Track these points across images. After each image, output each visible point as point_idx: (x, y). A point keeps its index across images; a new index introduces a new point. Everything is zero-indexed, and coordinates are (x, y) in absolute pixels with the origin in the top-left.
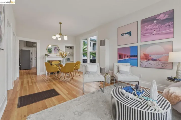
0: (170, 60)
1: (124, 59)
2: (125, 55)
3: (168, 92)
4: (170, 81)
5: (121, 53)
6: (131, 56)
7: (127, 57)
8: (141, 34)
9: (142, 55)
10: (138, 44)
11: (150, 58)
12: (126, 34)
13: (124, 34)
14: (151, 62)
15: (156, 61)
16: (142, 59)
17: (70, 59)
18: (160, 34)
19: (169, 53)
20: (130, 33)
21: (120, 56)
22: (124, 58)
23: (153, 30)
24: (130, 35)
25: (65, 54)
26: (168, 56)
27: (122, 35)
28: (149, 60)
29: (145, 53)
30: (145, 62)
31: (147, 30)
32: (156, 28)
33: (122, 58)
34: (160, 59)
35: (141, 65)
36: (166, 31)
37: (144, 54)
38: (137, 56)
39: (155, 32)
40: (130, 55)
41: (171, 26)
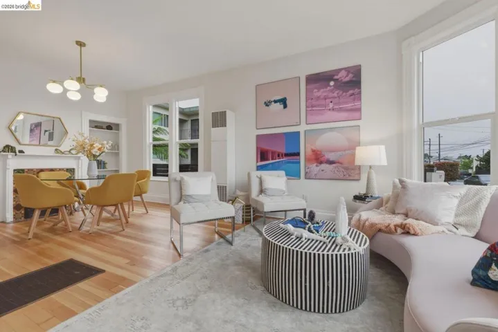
0: (357, 163)
1: (271, 162)
2: (273, 153)
3: (359, 220)
4: (358, 201)
5: (266, 147)
6: (287, 155)
7: (279, 156)
8: (307, 107)
9: (309, 152)
10: (302, 129)
11: (322, 159)
12: (275, 102)
13: (270, 102)
15: (334, 165)
16: (308, 160)
17: (104, 164)
18: (341, 110)
19: (354, 149)
20: (283, 102)
21: (263, 155)
22: (272, 159)
23: (328, 101)
24: (285, 107)
25: (97, 145)
26: (353, 155)
27: (267, 104)
28: (321, 163)
29: (314, 148)
30: (315, 168)
31: (318, 98)
32: (335, 98)
33: (267, 160)
34: (340, 161)
35: (306, 173)
36: (349, 106)
37: (313, 151)
38: (298, 154)
39: (331, 106)
40: (284, 151)
41: (357, 97)
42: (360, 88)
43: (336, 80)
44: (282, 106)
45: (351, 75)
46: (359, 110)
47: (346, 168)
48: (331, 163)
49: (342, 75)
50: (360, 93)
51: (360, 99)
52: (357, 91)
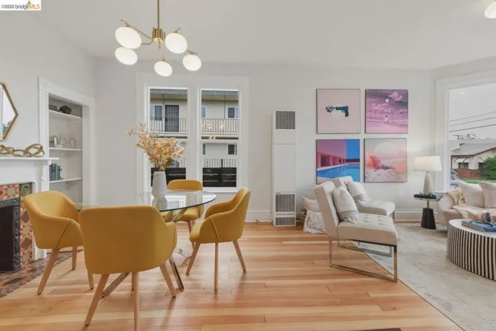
2: (334, 158)
5: (326, 153)
6: (348, 161)
7: (340, 161)
8: (366, 118)
10: (361, 137)
11: (380, 164)
12: (337, 109)
14: (381, 171)
15: (389, 170)
16: (367, 165)
18: (393, 124)
20: (345, 110)
21: (323, 160)
22: (334, 164)
23: (384, 115)
24: (347, 115)
27: (329, 110)
28: (378, 168)
30: (372, 173)
31: (376, 112)
32: (389, 113)
33: (329, 165)
34: (393, 166)
35: (365, 177)
36: (400, 121)
37: (372, 158)
38: (358, 160)
39: (386, 119)
40: (345, 158)
41: (405, 115)
42: (407, 108)
43: (390, 98)
44: (344, 114)
45: (401, 97)
46: (406, 126)
47: (397, 173)
48: (386, 168)
49: (395, 95)
50: (407, 112)
51: (407, 118)
52: (405, 110)
